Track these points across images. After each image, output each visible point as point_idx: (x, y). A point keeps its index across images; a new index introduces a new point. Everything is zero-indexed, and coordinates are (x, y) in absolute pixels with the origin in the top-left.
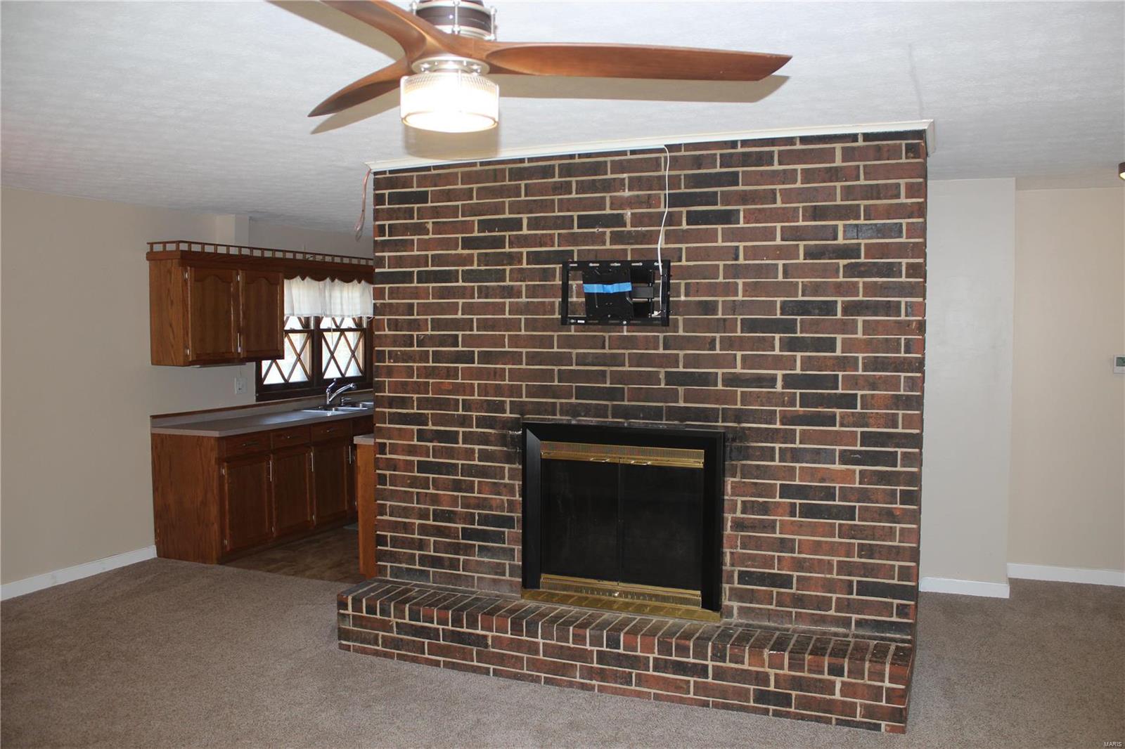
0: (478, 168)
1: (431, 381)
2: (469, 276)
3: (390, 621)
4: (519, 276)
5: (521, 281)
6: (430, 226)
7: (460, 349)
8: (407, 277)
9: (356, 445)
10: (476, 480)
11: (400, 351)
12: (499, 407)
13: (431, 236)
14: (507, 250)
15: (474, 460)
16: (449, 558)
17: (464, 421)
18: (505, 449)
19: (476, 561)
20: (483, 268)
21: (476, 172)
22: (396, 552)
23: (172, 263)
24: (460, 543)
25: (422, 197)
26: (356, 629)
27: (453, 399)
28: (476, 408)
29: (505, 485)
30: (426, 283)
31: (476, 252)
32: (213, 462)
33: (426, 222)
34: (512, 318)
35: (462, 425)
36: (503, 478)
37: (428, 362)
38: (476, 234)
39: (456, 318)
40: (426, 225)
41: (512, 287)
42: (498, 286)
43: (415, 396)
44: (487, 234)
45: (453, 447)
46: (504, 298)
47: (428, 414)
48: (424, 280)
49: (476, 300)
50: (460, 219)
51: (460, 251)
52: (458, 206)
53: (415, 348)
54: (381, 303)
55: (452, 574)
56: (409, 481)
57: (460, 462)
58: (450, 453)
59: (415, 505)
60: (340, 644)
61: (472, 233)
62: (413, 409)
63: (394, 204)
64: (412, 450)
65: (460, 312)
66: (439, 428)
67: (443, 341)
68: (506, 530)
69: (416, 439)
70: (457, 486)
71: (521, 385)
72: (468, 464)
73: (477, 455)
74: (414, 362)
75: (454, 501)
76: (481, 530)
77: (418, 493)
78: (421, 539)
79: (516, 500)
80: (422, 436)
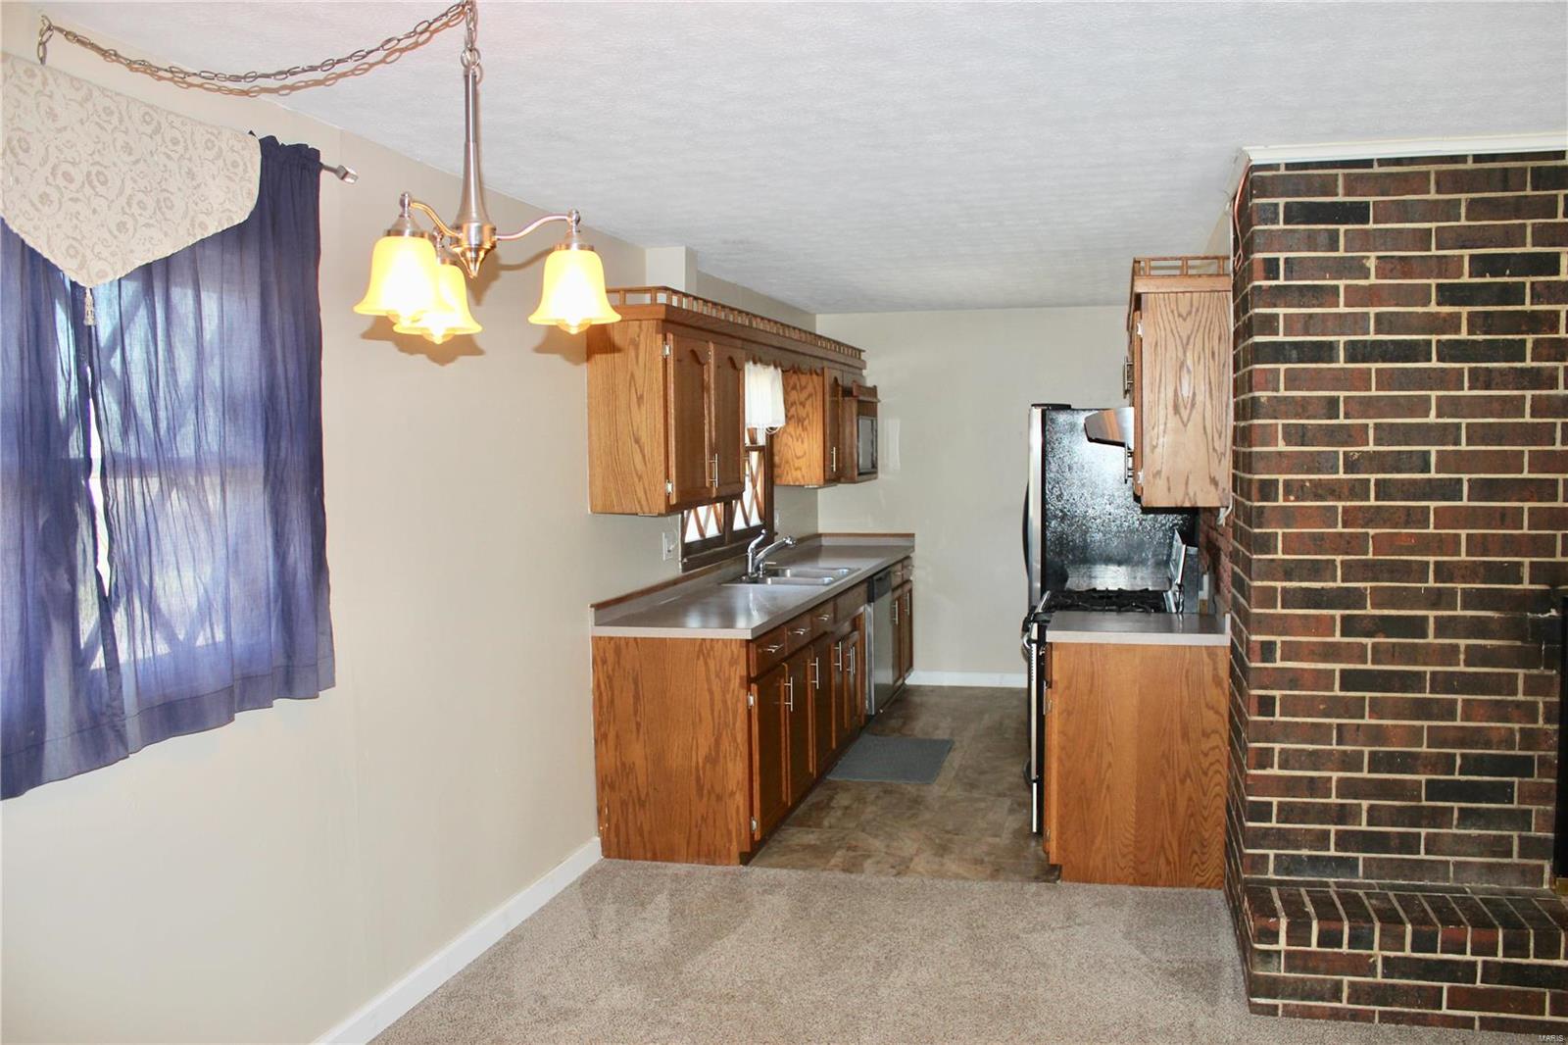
0: (1470, 165)
1: (1372, 532)
2: (1449, 351)
3: (1370, 956)
4: (1553, 351)
5: (1556, 360)
6: (1372, 264)
7: (1433, 475)
8: (1325, 352)
9: (1051, 644)
10: (1460, 698)
11: (1310, 481)
12: (1512, 573)
13: (1373, 280)
14: (1528, 307)
15: (1458, 665)
16: (1399, 833)
17: (1437, 599)
18: (1519, 643)
19: (1455, 835)
20: (1480, 337)
21: (1466, 172)
22: (1289, 830)
23: (640, 327)
24: (1423, 807)
25: (1358, 213)
26: (1292, 975)
27: (1416, 561)
28: (1463, 577)
29: (1518, 705)
30: (1363, 362)
31: (1465, 310)
32: (735, 683)
33: (1364, 257)
34: (1538, 424)
35: (1434, 606)
36: (1514, 693)
37: (1368, 499)
38: (1465, 279)
39: (1427, 424)
40: (1364, 261)
41: (1539, 369)
42: (1512, 368)
43: (1339, 558)
44: (1488, 279)
45: (1416, 645)
46: (1523, 389)
47: (1366, 589)
48: (1360, 357)
49: (1466, 392)
50: (1434, 252)
51: (1433, 308)
52: (1430, 230)
53: (1342, 475)
54: (1269, 398)
55: (1404, 859)
56: (1322, 707)
57: (1429, 669)
58: (1412, 655)
59: (1334, 747)
60: (1251, 1004)
61: (1459, 277)
62: (1335, 581)
63: (1298, 223)
64: (1330, 652)
65: (1433, 412)
66: (1386, 612)
67: (1397, 462)
68: (1516, 780)
69: (1338, 632)
70: (1422, 709)
71: (1555, 536)
72: (1446, 673)
73: (1462, 657)
74: (1339, 499)
75: (1415, 735)
76: (1467, 781)
77: (1339, 726)
78: (1342, 805)
79: (1539, 729)
80: (1349, 626)
